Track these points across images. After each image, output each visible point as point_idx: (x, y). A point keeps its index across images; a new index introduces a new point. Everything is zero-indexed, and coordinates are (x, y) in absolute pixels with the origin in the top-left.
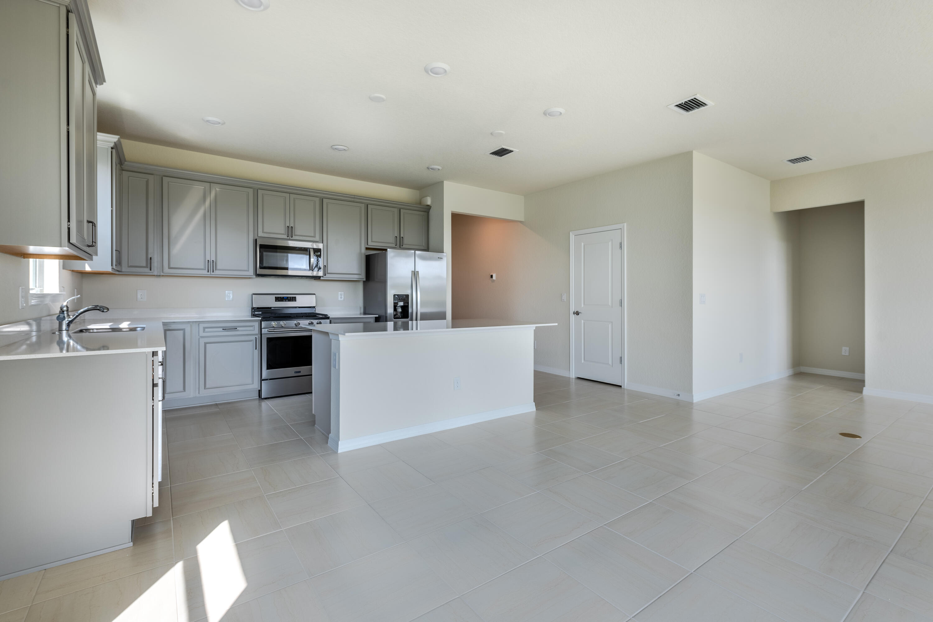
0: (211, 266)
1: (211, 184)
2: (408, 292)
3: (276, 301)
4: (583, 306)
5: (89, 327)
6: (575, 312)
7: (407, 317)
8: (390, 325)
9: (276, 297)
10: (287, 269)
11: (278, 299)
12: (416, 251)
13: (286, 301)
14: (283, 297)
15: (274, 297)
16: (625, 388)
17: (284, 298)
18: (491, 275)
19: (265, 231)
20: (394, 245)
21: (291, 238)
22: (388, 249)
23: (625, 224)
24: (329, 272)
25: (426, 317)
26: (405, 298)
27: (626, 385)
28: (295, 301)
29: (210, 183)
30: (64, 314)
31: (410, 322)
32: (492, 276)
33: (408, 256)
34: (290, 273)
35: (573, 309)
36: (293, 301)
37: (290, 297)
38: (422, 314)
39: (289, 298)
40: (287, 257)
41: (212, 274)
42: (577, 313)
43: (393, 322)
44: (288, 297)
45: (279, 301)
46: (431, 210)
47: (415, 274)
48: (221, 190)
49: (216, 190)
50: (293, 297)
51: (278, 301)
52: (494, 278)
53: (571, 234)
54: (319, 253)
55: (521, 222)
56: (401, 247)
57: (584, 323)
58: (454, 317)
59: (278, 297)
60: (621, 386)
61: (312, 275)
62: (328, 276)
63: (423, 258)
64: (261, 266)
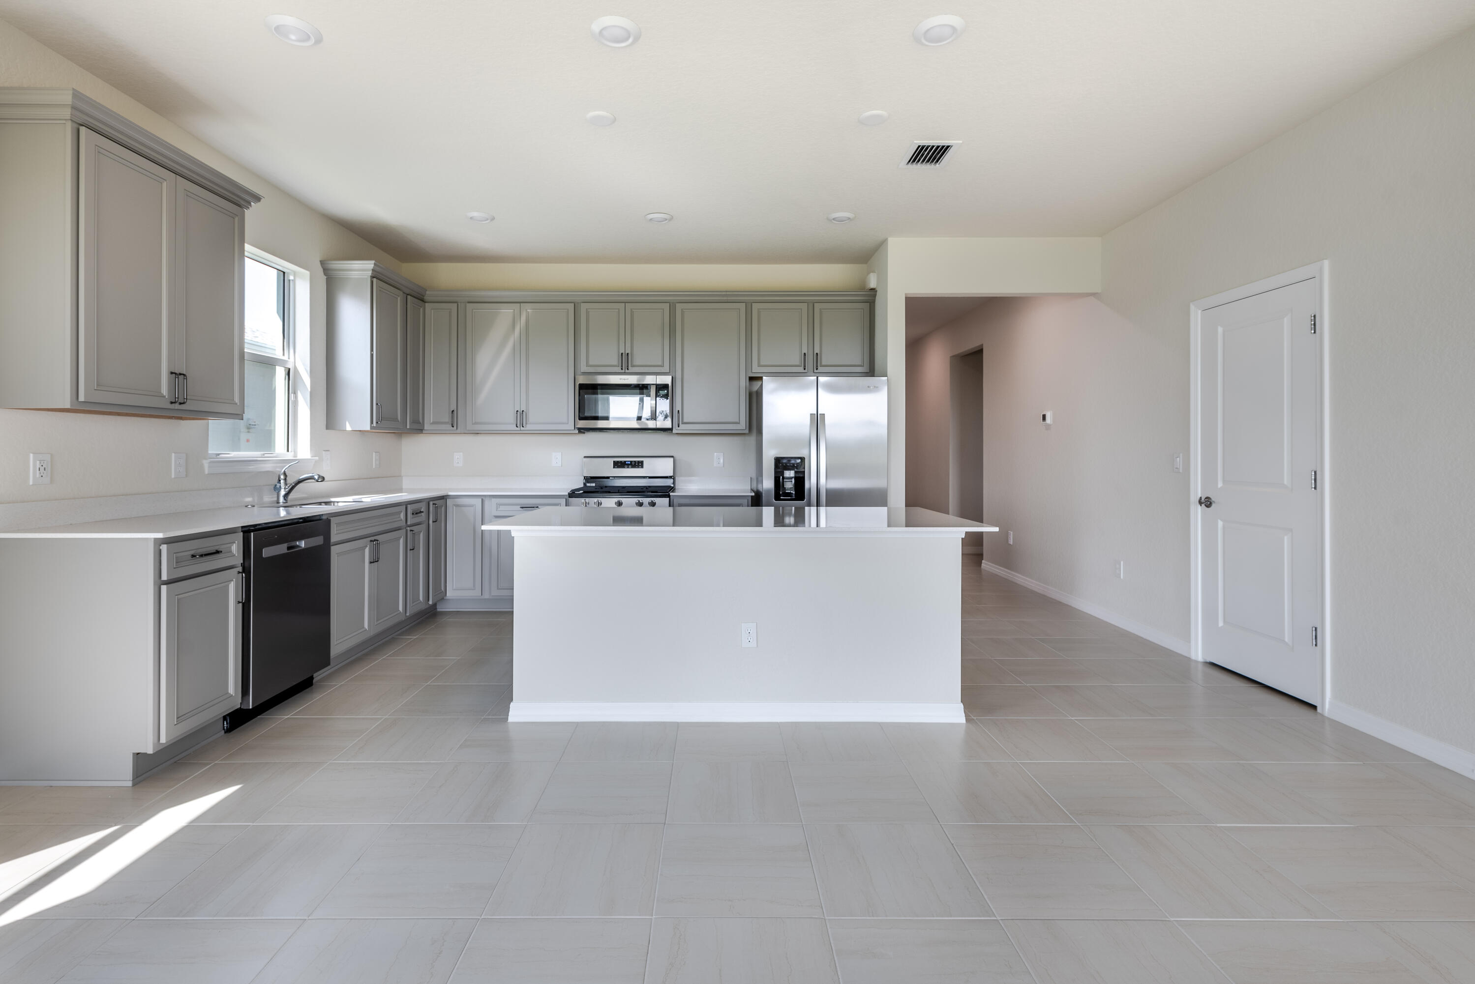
0: (521, 418)
1: (522, 304)
2: (803, 453)
3: (614, 467)
4: (1220, 485)
5: (333, 500)
6: (1203, 499)
7: (802, 498)
8: (768, 512)
9: (614, 462)
10: (606, 418)
11: (618, 465)
12: (820, 378)
13: (628, 467)
14: (625, 462)
15: (611, 462)
16: (1326, 713)
17: (627, 463)
18: (1043, 415)
19: (591, 363)
20: (801, 369)
21: (627, 371)
22: (764, 378)
23: (1326, 264)
24: (685, 421)
25: (837, 499)
26: (798, 466)
27: (1328, 705)
28: (642, 467)
29: (520, 303)
30: (280, 483)
31: (807, 508)
32: (1044, 417)
33: (804, 387)
34: (612, 424)
35: (1197, 491)
36: (638, 467)
37: (635, 461)
38: (829, 492)
39: (633, 463)
40: (608, 400)
41: (523, 430)
42: (1207, 502)
43: (773, 508)
44: (631, 462)
45: (619, 467)
46: (877, 298)
47: (817, 420)
48: (535, 310)
49: (528, 313)
50: (638, 461)
51: (617, 467)
52: (1049, 420)
53: (1192, 307)
54: (666, 391)
55: (1094, 295)
56: (815, 371)
57: (1224, 528)
58: (912, 501)
59: (618, 462)
60: (1314, 707)
61: (655, 427)
62: (684, 428)
63: (833, 389)
64: (581, 416)
